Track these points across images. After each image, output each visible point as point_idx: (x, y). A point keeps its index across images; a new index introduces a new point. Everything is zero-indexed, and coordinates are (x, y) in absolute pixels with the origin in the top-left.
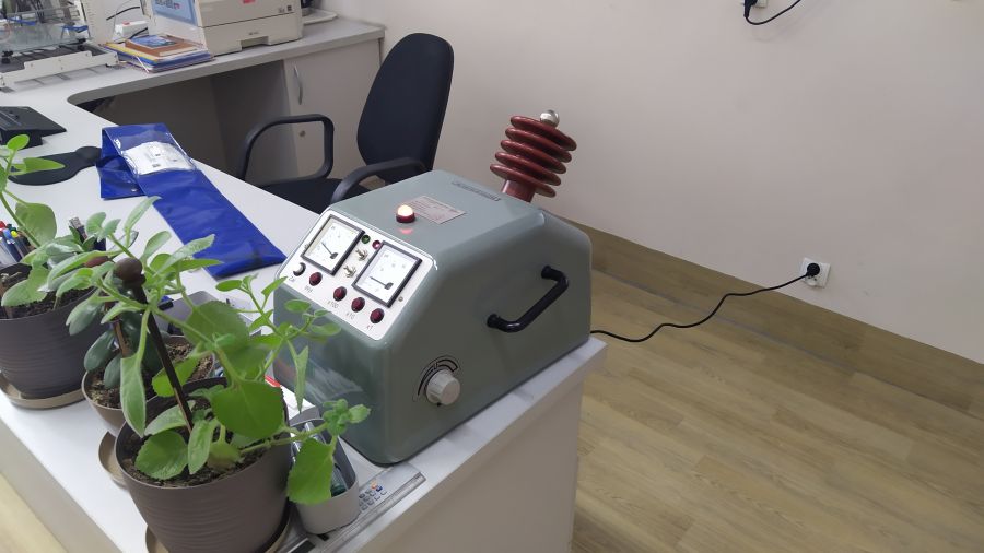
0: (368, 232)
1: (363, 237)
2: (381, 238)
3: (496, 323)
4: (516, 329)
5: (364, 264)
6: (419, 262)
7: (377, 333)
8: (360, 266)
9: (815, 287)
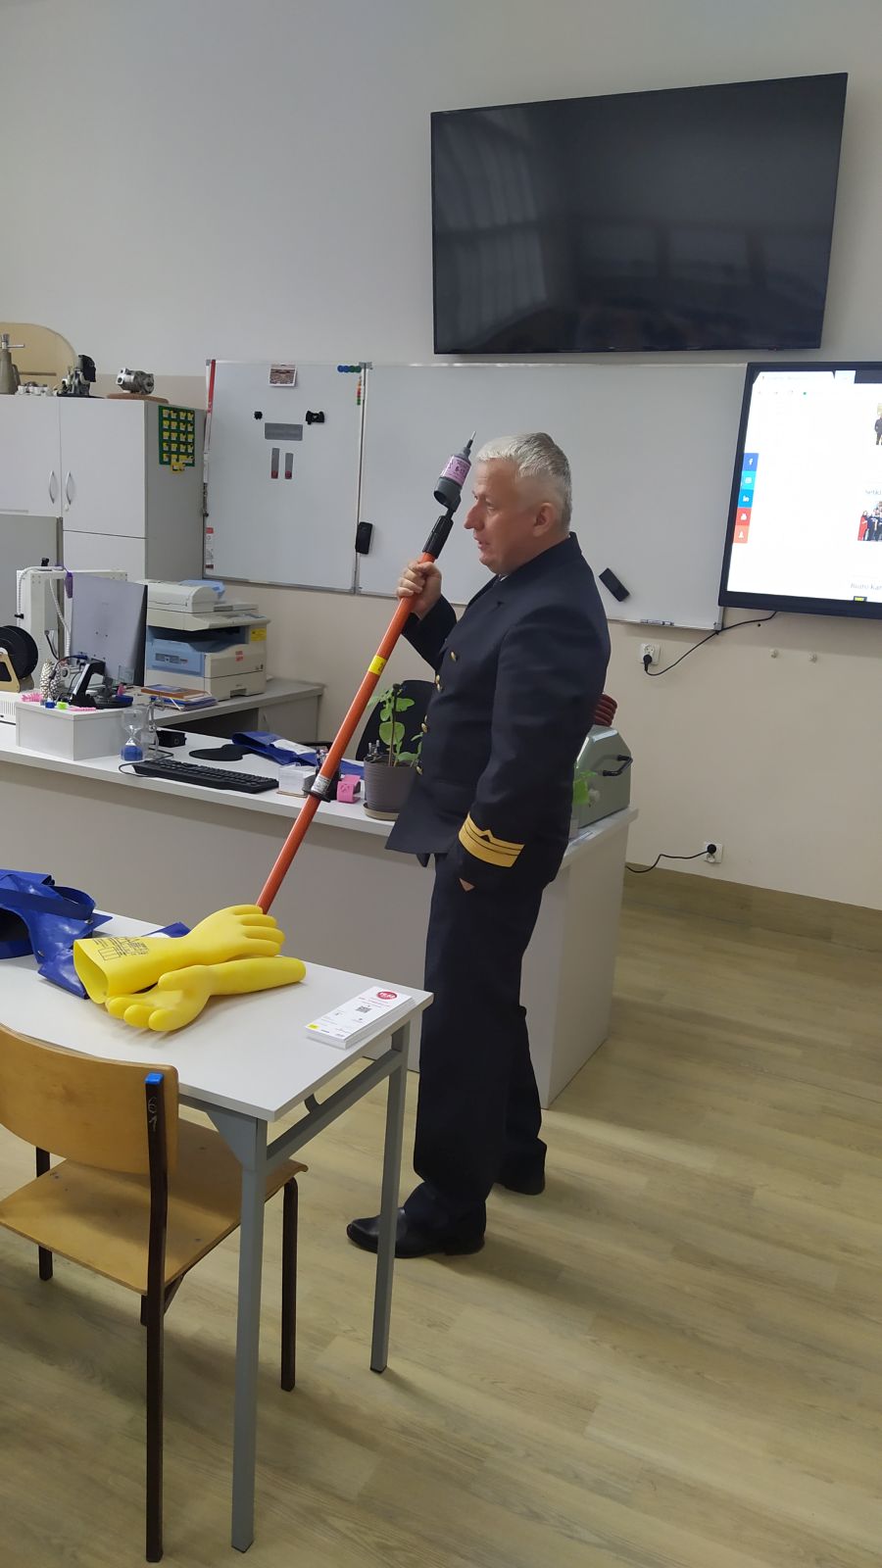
3: (606, 774)
4: (616, 774)
9: (714, 863)
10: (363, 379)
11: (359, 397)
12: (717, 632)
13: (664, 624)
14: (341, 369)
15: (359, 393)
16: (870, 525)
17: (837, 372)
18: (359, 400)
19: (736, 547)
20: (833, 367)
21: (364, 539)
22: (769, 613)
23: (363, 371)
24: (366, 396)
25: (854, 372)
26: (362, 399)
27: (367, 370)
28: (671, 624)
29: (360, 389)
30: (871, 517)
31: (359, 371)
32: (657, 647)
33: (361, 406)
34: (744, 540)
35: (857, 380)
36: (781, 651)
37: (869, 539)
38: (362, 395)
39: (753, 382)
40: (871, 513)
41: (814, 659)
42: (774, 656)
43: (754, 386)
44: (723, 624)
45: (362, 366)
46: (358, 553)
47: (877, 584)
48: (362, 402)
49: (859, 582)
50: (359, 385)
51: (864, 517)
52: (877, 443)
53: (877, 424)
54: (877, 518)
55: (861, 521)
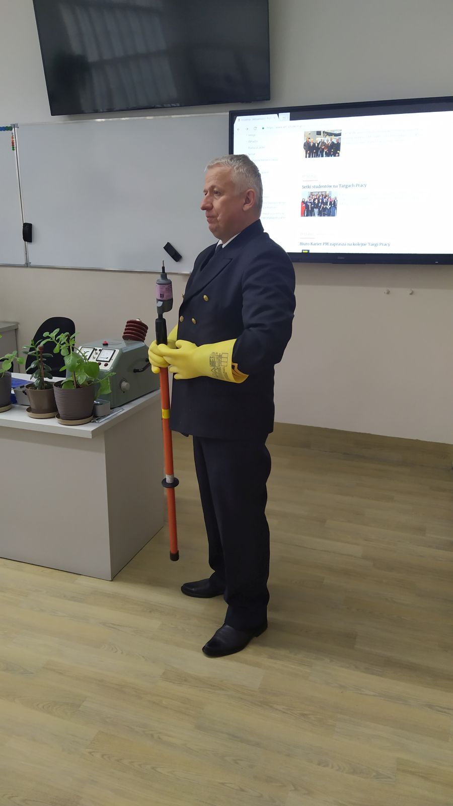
1: (95, 349)
2: (101, 349)
3: (136, 371)
4: (142, 371)
5: (97, 356)
6: (115, 351)
7: (108, 368)
10: (14, 134)
11: (13, 145)
15: (13, 143)
16: (307, 207)
17: (280, 114)
18: (13, 148)
20: (277, 111)
21: (28, 233)
23: (13, 129)
24: (17, 144)
25: (289, 113)
26: (15, 146)
27: (16, 129)
29: (13, 141)
30: (307, 202)
33: (15, 151)
35: (292, 119)
37: (307, 216)
38: (15, 144)
39: (234, 123)
40: (307, 200)
43: (235, 125)
45: (13, 126)
46: (26, 242)
47: (314, 242)
48: (15, 148)
49: (304, 241)
50: (13, 138)
51: (303, 202)
52: (306, 157)
53: (305, 145)
54: (310, 202)
55: (302, 205)
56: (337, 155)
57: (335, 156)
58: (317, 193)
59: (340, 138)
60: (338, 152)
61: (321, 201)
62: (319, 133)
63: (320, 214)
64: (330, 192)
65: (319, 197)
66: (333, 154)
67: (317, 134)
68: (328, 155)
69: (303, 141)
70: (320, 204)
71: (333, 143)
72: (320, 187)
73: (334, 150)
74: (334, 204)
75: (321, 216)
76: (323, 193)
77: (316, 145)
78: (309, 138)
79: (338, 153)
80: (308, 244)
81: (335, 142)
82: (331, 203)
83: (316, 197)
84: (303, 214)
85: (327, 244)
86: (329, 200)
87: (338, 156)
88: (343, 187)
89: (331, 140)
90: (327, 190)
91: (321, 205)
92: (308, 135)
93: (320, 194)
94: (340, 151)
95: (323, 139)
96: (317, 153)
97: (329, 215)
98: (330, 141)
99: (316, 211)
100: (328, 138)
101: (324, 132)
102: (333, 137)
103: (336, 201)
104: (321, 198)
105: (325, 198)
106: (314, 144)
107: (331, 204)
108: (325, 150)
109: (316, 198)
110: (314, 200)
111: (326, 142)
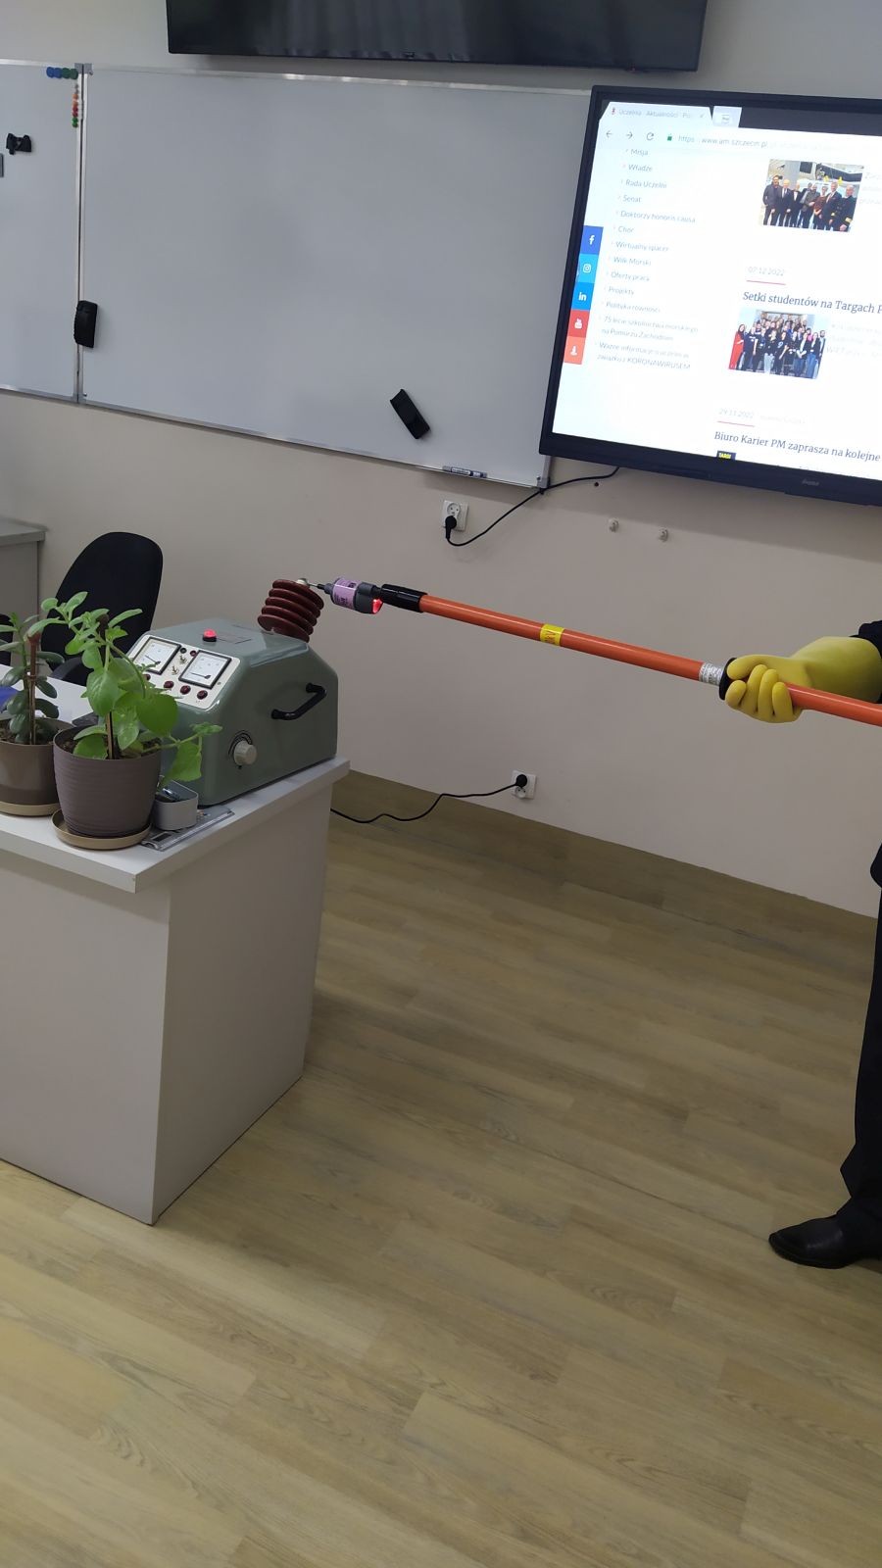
0: (183, 646)
1: (180, 649)
2: (197, 649)
3: (277, 715)
4: (293, 718)
5: (184, 666)
6: (230, 661)
7: (206, 705)
8: (181, 667)
9: (525, 799)
10: (80, 89)
11: (76, 115)
12: (541, 491)
13: (472, 474)
14: (53, 73)
15: (76, 110)
16: (748, 346)
17: (716, 107)
18: (76, 121)
19: (566, 368)
20: (711, 99)
21: (86, 325)
22: (610, 469)
23: (80, 76)
24: (85, 114)
25: (740, 109)
26: (79, 118)
27: (86, 75)
28: (482, 475)
29: (76, 105)
30: (750, 334)
31: (76, 78)
32: (464, 507)
33: (79, 129)
34: (578, 360)
36: (623, 523)
37: (743, 369)
38: (80, 112)
39: (600, 117)
40: (750, 328)
41: (665, 537)
42: (614, 528)
43: (601, 121)
44: (549, 480)
45: (80, 70)
46: (81, 346)
47: (752, 434)
48: (79, 123)
49: (727, 430)
50: (77, 98)
51: (740, 334)
52: (765, 223)
53: (766, 193)
54: (757, 337)
55: (736, 341)
56: (843, 226)
57: (837, 229)
58: (779, 316)
59: (858, 187)
60: (847, 220)
61: (784, 336)
62: (806, 167)
63: (777, 369)
64: (811, 317)
65: (781, 326)
66: (832, 225)
67: (801, 170)
68: (820, 224)
69: (762, 183)
70: (780, 344)
71: (837, 196)
72: (788, 300)
73: (836, 213)
74: (815, 349)
75: (778, 373)
76: (794, 318)
77: (796, 195)
78: (781, 178)
79: (848, 224)
80: (736, 439)
81: (844, 196)
82: (808, 343)
83: (773, 325)
84: (734, 364)
85: (782, 444)
86: (805, 336)
87: (846, 230)
88: (845, 307)
89: (834, 189)
90: (805, 311)
91: (783, 348)
92: (779, 169)
93: (785, 318)
94: (851, 218)
95: (814, 183)
96: (793, 215)
97: (798, 373)
98: (829, 191)
99: (769, 359)
100: (827, 182)
101: (818, 166)
102: (840, 181)
103: (822, 340)
104: (785, 328)
105: (796, 329)
106: (790, 193)
107: (807, 346)
108: (815, 213)
109: (773, 329)
110: (769, 331)
111: (819, 190)
